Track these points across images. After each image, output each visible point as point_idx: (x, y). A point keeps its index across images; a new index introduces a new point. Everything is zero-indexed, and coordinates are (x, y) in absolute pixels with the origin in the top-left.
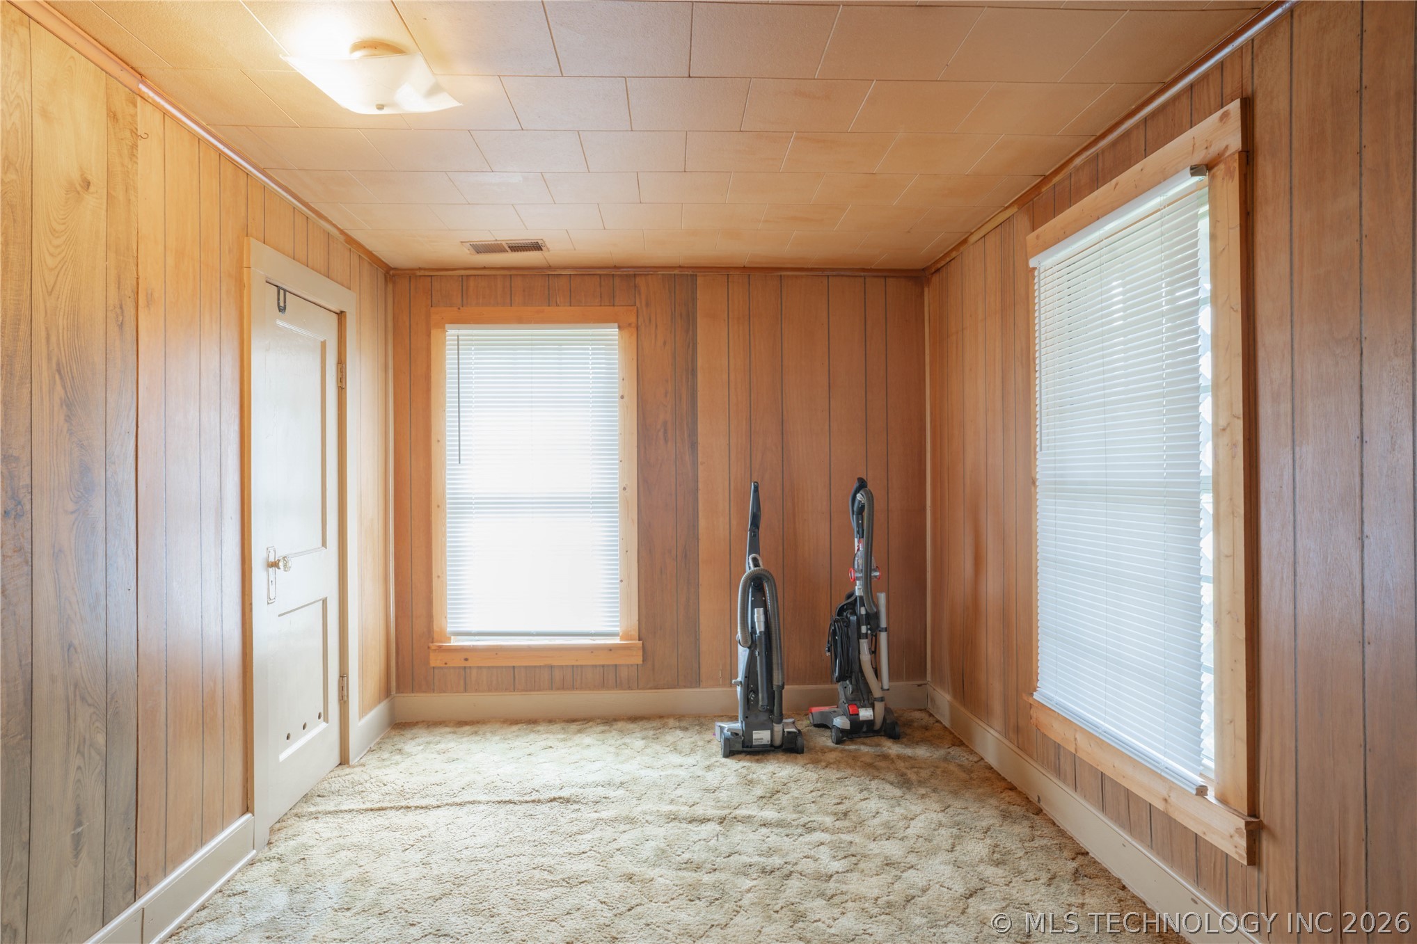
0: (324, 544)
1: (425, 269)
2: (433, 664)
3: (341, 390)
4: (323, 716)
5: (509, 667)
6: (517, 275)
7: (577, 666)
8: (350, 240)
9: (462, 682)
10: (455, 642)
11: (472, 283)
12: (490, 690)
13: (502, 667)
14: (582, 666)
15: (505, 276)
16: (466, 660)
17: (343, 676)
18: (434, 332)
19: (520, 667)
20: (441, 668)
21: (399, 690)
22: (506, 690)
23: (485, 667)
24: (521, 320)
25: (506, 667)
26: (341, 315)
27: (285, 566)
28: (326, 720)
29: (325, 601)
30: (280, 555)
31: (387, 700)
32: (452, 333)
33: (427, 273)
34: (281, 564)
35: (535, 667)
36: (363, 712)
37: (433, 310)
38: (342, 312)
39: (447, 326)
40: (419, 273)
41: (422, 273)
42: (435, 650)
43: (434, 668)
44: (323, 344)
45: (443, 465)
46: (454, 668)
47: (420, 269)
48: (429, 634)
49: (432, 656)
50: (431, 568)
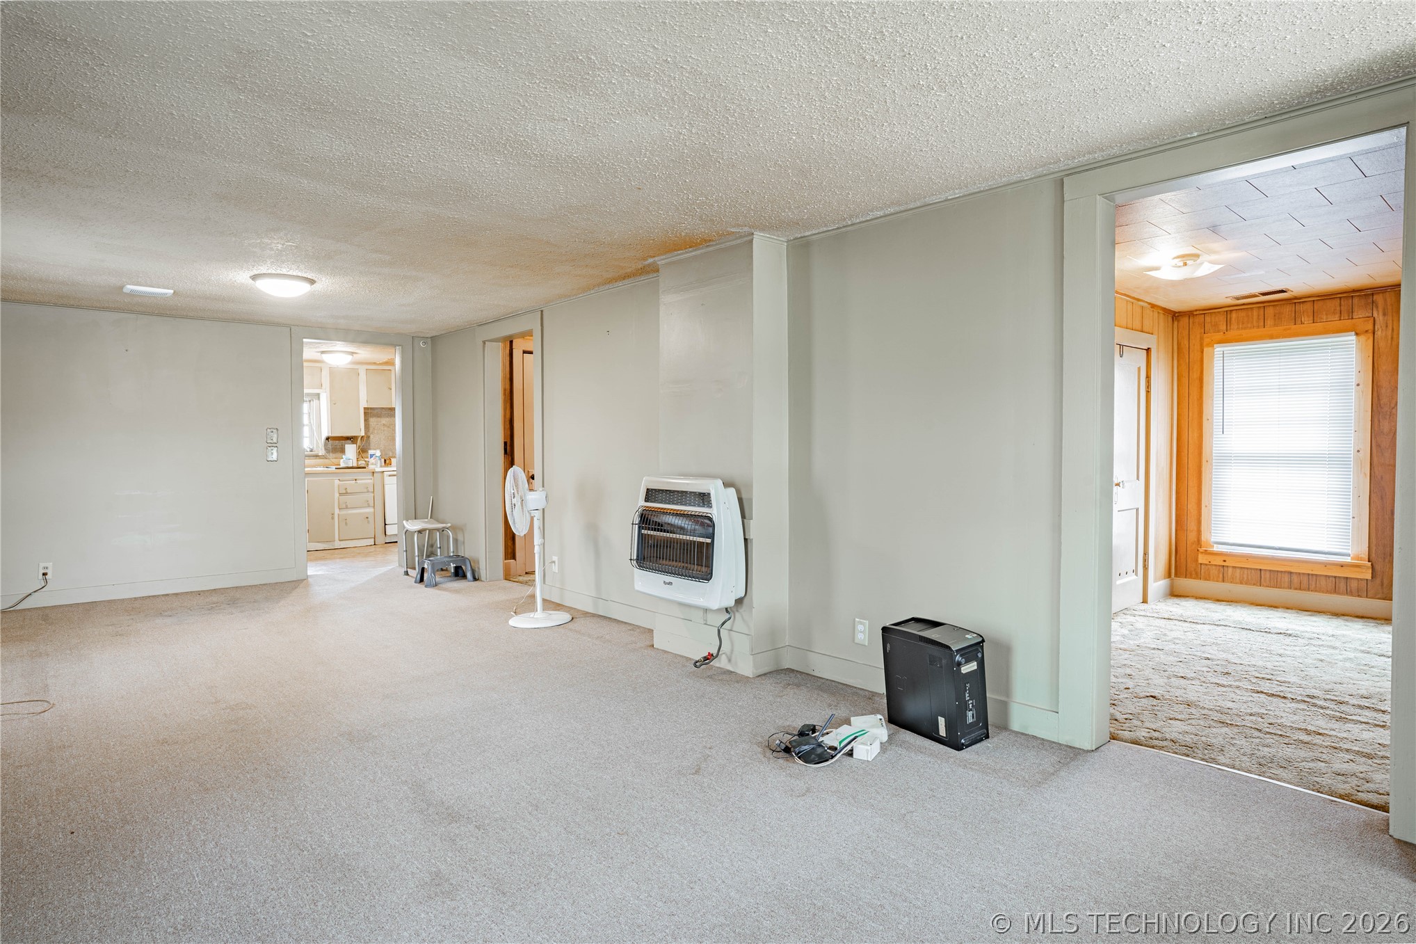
0: (1138, 478)
1: (1200, 310)
2: (1200, 561)
3: (1148, 392)
4: (1135, 571)
5: (1257, 569)
6: (1269, 306)
7: (1312, 575)
8: (1153, 306)
9: (1221, 576)
10: (1216, 548)
11: (1234, 315)
12: (1241, 583)
13: (1251, 569)
14: (1316, 575)
15: (1260, 307)
16: (1225, 561)
17: (1146, 554)
18: (1205, 350)
19: (1265, 570)
20: (1206, 565)
21: (1176, 575)
22: (1254, 584)
23: (1238, 567)
24: (1272, 337)
25: (1254, 569)
26: (1148, 350)
27: (1123, 485)
28: (1136, 575)
29: (1137, 510)
30: (1120, 480)
31: (1168, 579)
32: (1218, 349)
33: (1201, 312)
34: (1121, 484)
35: (1278, 571)
36: (1156, 580)
37: (1205, 335)
38: (1149, 348)
39: (1215, 345)
40: (1195, 313)
41: (1198, 312)
42: (1202, 553)
43: (1201, 564)
44: (1139, 369)
45: (1212, 435)
46: (1216, 565)
47: (1196, 310)
48: (1199, 541)
49: (1200, 556)
50: (1201, 501)
